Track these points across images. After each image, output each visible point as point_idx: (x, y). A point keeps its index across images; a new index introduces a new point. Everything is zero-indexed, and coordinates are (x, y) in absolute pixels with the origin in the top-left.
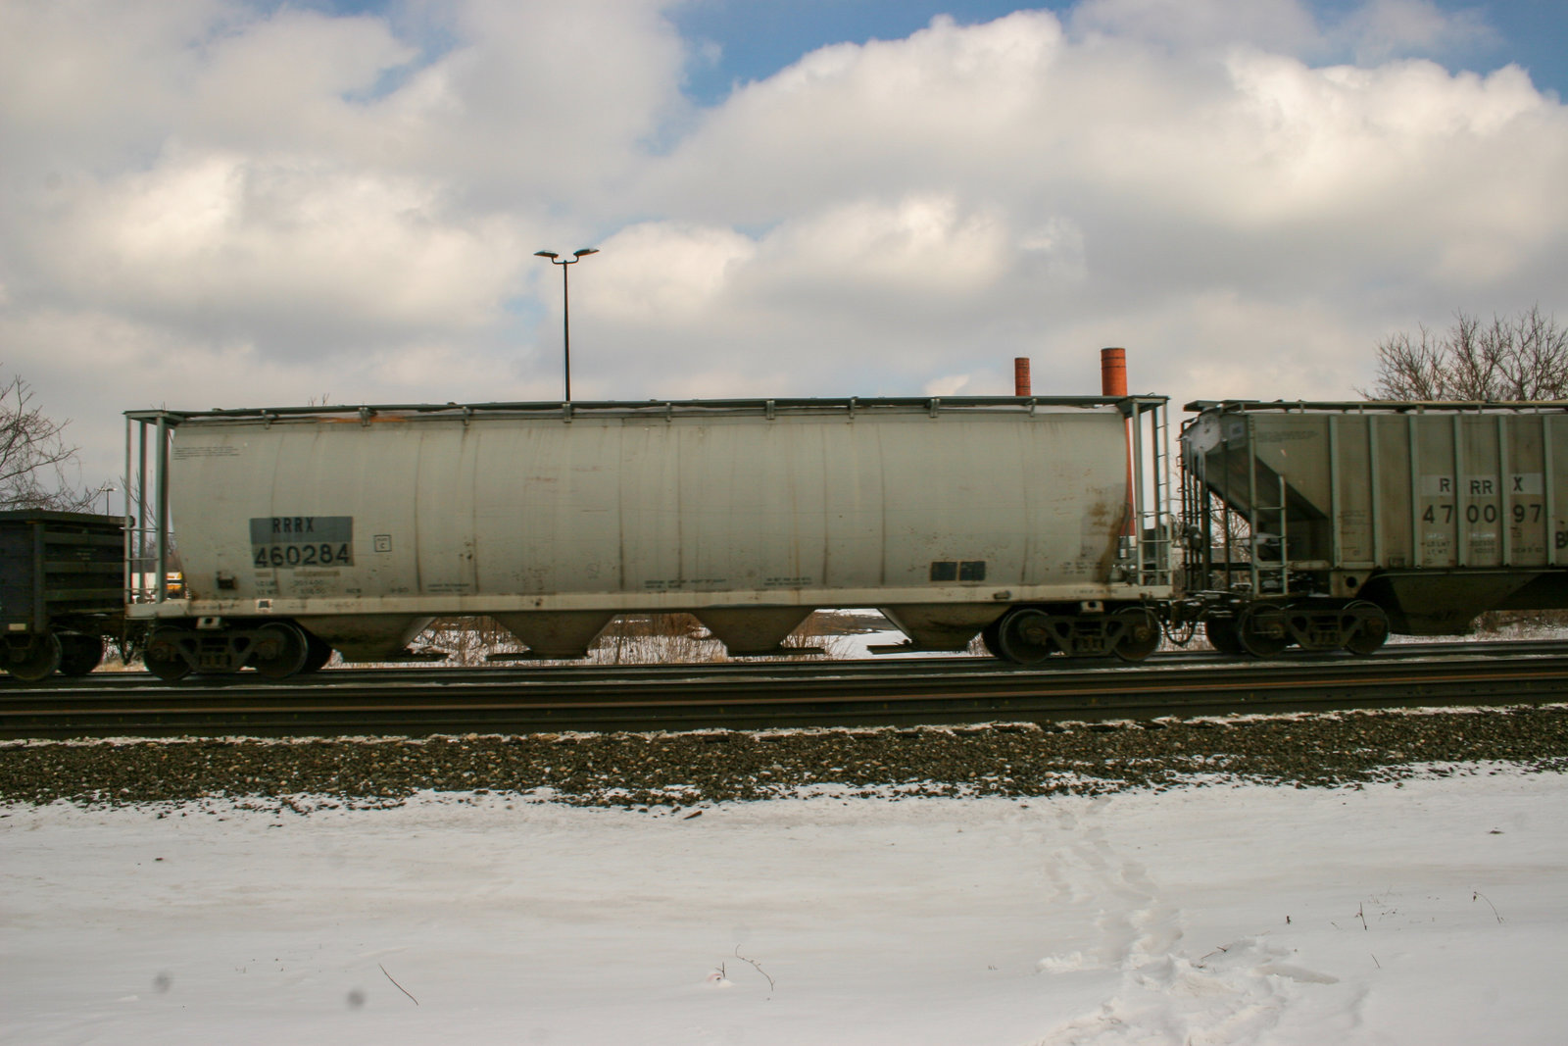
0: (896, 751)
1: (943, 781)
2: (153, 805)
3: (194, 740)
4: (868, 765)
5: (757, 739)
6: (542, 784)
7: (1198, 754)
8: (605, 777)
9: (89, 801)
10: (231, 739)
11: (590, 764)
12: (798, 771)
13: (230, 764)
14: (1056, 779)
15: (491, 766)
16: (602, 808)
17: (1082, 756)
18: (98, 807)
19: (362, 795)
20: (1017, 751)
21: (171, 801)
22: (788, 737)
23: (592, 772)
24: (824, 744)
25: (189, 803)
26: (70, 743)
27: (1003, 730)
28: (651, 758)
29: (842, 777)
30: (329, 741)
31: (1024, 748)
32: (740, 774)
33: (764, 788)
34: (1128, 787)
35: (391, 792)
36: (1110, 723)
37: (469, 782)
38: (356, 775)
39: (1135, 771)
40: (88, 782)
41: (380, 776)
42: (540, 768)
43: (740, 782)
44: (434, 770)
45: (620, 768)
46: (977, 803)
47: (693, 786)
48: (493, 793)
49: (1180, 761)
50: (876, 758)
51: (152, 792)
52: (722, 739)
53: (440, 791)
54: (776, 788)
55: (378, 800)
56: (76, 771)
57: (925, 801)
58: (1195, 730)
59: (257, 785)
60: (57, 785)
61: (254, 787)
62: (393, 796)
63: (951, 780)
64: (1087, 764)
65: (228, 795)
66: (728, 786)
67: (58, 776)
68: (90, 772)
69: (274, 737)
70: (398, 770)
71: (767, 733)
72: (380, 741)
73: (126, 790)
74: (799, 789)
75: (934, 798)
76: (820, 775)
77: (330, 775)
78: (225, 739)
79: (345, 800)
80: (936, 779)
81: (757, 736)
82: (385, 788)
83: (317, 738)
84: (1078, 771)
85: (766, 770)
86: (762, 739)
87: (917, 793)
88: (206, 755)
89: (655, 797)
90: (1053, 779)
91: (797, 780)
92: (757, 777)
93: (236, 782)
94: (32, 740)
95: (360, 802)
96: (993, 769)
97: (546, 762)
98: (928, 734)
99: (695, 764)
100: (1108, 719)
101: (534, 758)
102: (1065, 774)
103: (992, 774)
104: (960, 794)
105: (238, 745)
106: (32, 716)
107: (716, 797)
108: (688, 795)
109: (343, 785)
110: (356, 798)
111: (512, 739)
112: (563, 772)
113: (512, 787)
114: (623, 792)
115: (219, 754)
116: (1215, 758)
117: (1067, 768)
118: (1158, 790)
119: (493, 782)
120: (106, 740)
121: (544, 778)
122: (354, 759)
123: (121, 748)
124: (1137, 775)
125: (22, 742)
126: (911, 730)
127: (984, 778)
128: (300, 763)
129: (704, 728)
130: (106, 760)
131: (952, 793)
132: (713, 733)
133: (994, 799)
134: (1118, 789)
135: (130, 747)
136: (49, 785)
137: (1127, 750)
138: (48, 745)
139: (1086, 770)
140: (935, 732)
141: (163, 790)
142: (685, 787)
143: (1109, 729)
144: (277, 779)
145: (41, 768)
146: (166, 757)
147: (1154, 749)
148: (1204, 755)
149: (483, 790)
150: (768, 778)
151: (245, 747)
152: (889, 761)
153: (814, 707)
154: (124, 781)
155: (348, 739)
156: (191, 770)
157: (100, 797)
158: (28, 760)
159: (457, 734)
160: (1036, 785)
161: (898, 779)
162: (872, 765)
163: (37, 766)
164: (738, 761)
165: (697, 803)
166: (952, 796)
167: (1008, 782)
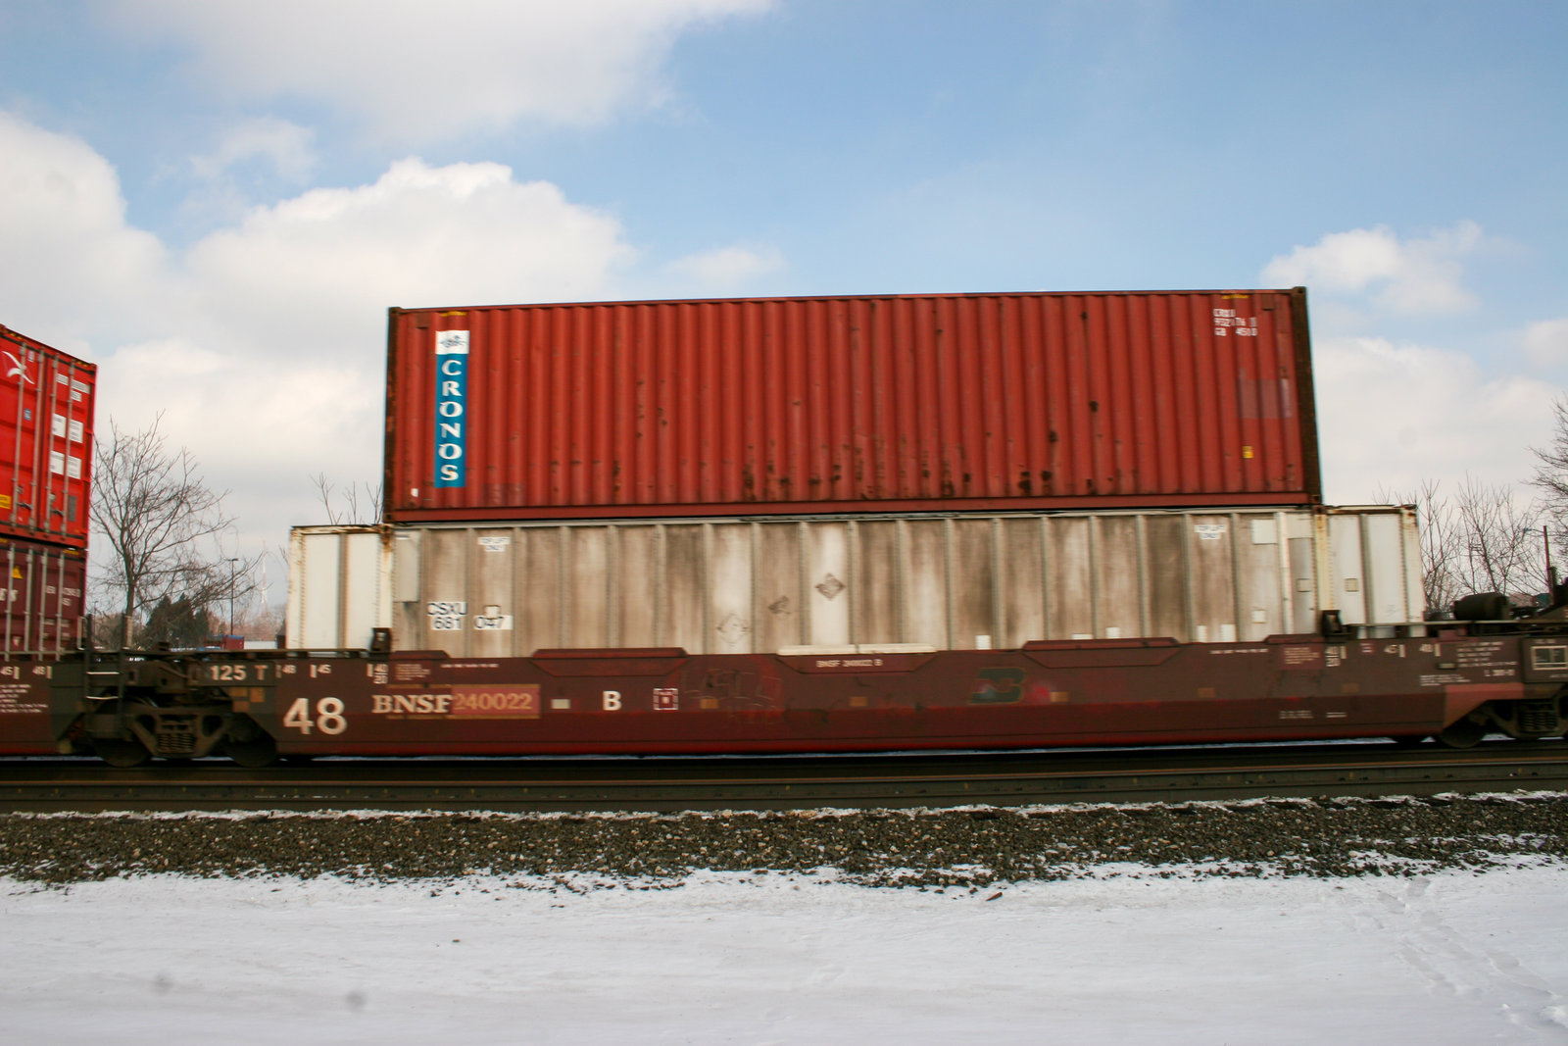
0: (1179, 828)
1: (1241, 859)
2: (422, 881)
3: (438, 814)
4: (1156, 843)
5: (1026, 816)
6: (821, 863)
7: (1502, 833)
8: (884, 856)
9: (354, 876)
10: (476, 814)
11: (865, 843)
12: (1086, 850)
13: (488, 841)
14: (1361, 858)
15: (761, 844)
16: (894, 889)
17: (1378, 834)
18: (365, 883)
19: (635, 875)
20: (1307, 828)
21: (438, 879)
22: (1057, 814)
23: (870, 851)
24: (1100, 822)
25: (457, 881)
26: (313, 815)
27: (1278, 805)
28: (927, 837)
29: (1132, 855)
30: (577, 817)
31: (1314, 825)
32: (1028, 854)
33: (1057, 868)
34: (1442, 868)
35: (666, 872)
36: (1390, 799)
37: (744, 861)
38: (623, 852)
39: (1442, 851)
40: (345, 856)
41: (647, 855)
42: (813, 846)
43: (1029, 862)
44: (702, 848)
45: (897, 847)
47: (981, 866)
48: (774, 873)
49: (1487, 841)
50: (1162, 835)
51: (416, 869)
52: (985, 816)
53: (716, 870)
54: (1070, 868)
55: (654, 880)
56: (332, 845)
58: (1486, 807)
59: (523, 863)
60: (317, 859)
61: (519, 865)
62: (668, 875)
63: (1248, 858)
64: (1388, 842)
65: (494, 872)
66: (1017, 865)
67: (314, 850)
68: (347, 845)
69: (519, 811)
70: (665, 848)
71: (1033, 809)
72: (629, 817)
73: (390, 867)
74: (1092, 868)
75: (1238, 878)
76: (1111, 853)
77: (595, 853)
78: (470, 813)
79: (619, 878)
80: (1235, 857)
81: (1023, 812)
82: (659, 868)
83: (565, 814)
84: (1380, 849)
85: (1051, 848)
86: (1031, 816)
87: (1219, 873)
88: (458, 831)
89: (946, 877)
90: (1357, 858)
91: (1086, 859)
92: (1046, 856)
93: (499, 860)
94: (276, 811)
95: (637, 882)
96: (1291, 848)
97: (817, 841)
98: (1204, 810)
99: (974, 843)
100: (1386, 796)
101: (804, 836)
102: (1368, 853)
103: (1292, 853)
104: (1265, 874)
105: (485, 819)
106: (260, 787)
107: (1011, 878)
108: (980, 876)
109: (612, 864)
110: (631, 878)
111: (769, 816)
112: (839, 852)
113: (791, 866)
114: (910, 872)
115: (477, 829)
116: (1523, 838)
117: (1370, 847)
118: (1476, 871)
119: (770, 862)
120: (349, 812)
121: (821, 857)
123: (363, 821)
124: (1447, 855)
125: (265, 813)
126: (1181, 806)
127: (1283, 857)
128: (561, 841)
129: (966, 805)
130: (360, 834)
131: (1256, 873)
132: (976, 809)
134: (1431, 870)
135: (376, 820)
136: (308, 858)
137: (1423, 828)
138: (293, 817)
139: (1390, 850)
140: (1208, 808)
141: (427, 866)
142: (973, 867)
143: (1393, 805)
144: (542, 857)
145: (296, 840)
146: (418, 832)
147: (1452, 827)
148: (1511, 834)
149: (762, 869)
150: (1057, 857)
151: (495, 822)
152: (1175, 839)
153: (1061, 782)
154: (384, 856)
155: (598, 815)
156: (450, 846)
157: (365, 872)
158: (280, 832)
159: (710, 811)
160: (1342, 865)
161: (1192, 858)
162: (1160, 843)
163: (292, 839)
164: (1018, 839)
165: (993, 884)
166: (1257, 877)
167: (1312, 862)
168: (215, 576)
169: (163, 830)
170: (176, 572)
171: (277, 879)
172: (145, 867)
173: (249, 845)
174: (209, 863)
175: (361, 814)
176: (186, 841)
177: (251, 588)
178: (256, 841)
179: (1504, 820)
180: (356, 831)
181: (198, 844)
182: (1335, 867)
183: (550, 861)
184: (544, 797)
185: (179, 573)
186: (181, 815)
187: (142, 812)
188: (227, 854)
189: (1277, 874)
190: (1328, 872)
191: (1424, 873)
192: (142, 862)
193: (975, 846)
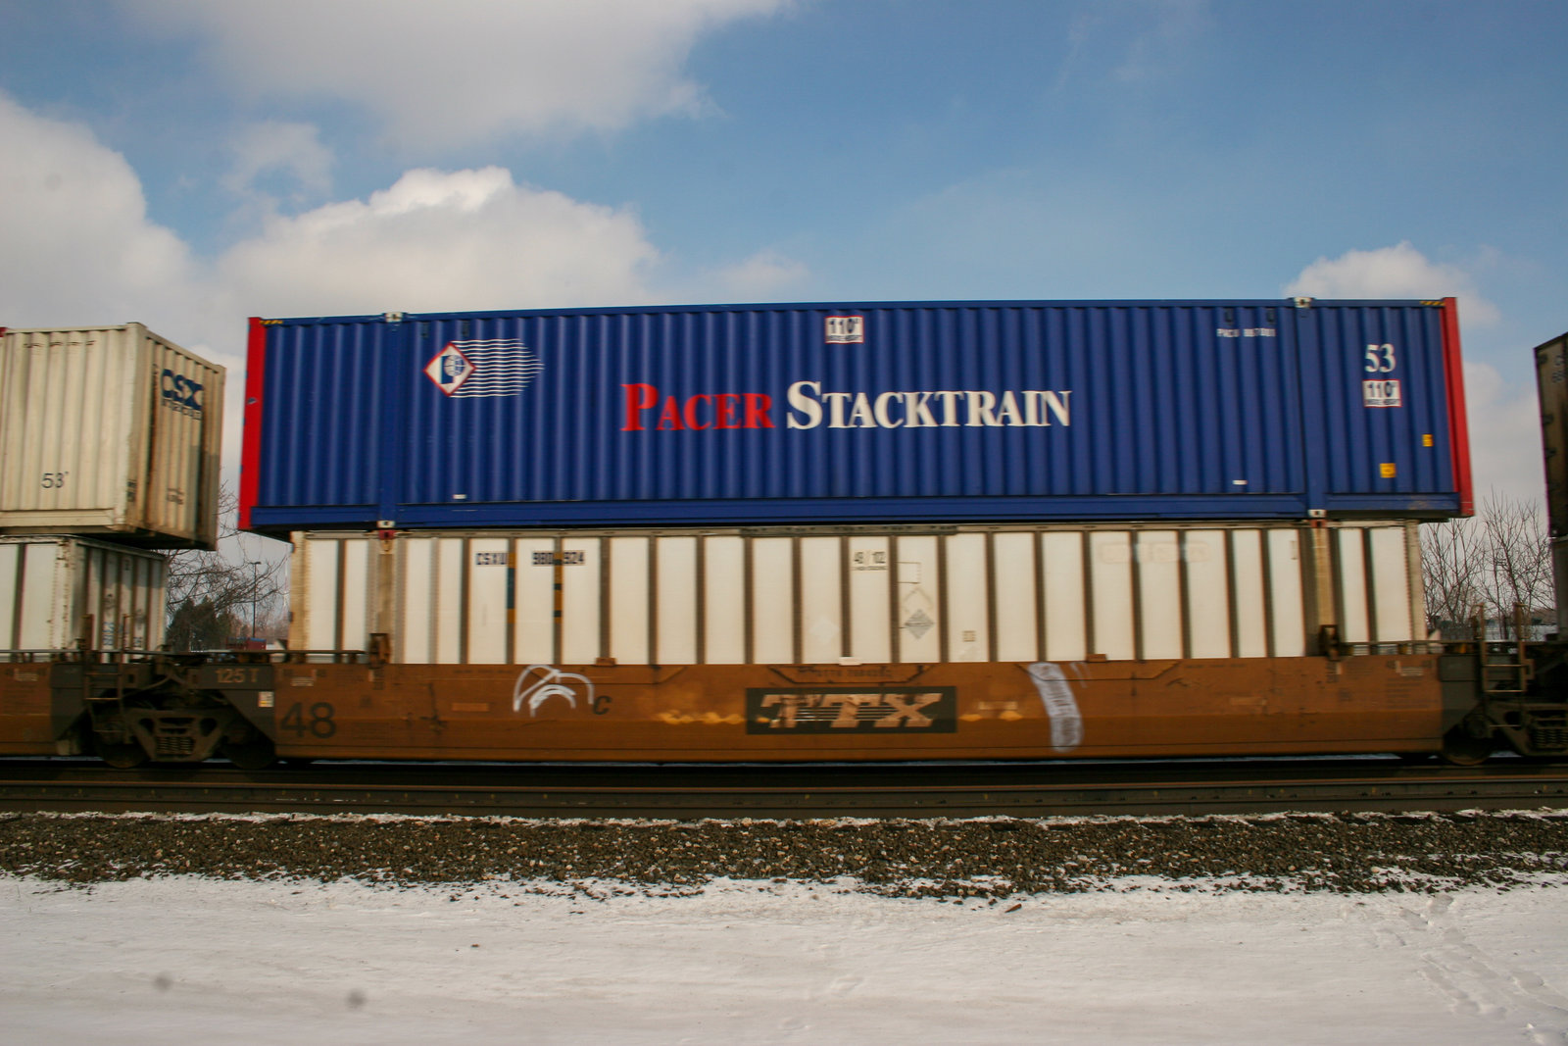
0: (1200, 842)
1: (1262, 874)
2: (442, 885)
3: (458, 819)
4: (1176, 857)
5: (1045, 828)
6: (840, 873)
7: (1526, 850)
8: (903, 866)
9: (375, 880)
10: (496, 819)
11: (884, 853)
12: (1106, 863)
13: (507, 846)
14: (1383, 874)
15: (780, 853)
16: (913, 900)
17: (1401, 851)
18: (384, 887)
19: (654, 881)
20: (1328, 843)
21: (458, 883)
22: (1077, 826)
23: (889, 861)
24: (1120, 834)
25: (476, 886)
26: (333, 818)
27: (1299, 819)
28: (946, 847)
29: (1153, 868)
30: (597, 823)
31: (1336, 841)
32: (1048, 866)
33: (1076, 880)
34: (1465, 885)
35: (685, 879)
36: (1413, 815)
37: (763, 870)
38: (642, 859)
39: (1466, 868)
40: (366, 860)
41: (667, 862)
42: (832, 856)
43: (1048, 874)
44: (722, 856)
45: (916, 857)
46: (1309, 899)
47: (1001, 877)
48: (793, 882)
49: (1511, 858)
50: (1182, 849)
51: (435, 873)
52: (1005, 827)
53: (735, 878)
54: (1089, 881)
55: (673, 887)
56: (352, 849)
57: (1250, 896)
58: (1511, 824)
59: (543, 869)
60: (337, 862)
61: (538, 871)
62: (687, 883)
63: (1270, 872)
64: (1410, 859)
65: (514, 878)
66: (1037, 877)
67: (335, 853)
68: (368, 849)
69: (538, 817)
70: (684, 856)
71: (1052, 821)
72: (649, 824)
73: (410, 871)
74: (1112, 881)
75: (1259, 893)
76: (1131, 866)
77: (614, 859)
78: (490, 819)
79: (638, 886)
80: (1255, 873)
81: (1044, 824)
82: (678, 875)
83: (584, 820)
84: (1403, 866)
85: (1071, 860)
86: (1051, 827)
87: (1240, 887)
88: (477, 836)
89: (965, 889)
90: (1380, 874)
91: (1108, 871)
92: (1065, 868)
93: (519, 865)
94: (297, 814)
95: (656, 890)
96: (1312, 863)
97: (836, 850)
98: (1225, 824)
99: (994, 854)
100: (1409, 812)
101: (823, 845)
102: (1390, 869)
103: (1314, 868)
104: (1286, 889)
105: (505, 825)
106: (282, 789)
107: (1030, 890)
108: (1000, 887)
109: (631, 871)
110: (650, 885)
111: (788, 825)
112: (858, 861)
113: (810, 875)
114: (929, 883)
115: (498, 835)
117: (1392, 863)
118: (1500, 889)
119: (789, 871)
120: (369, 816)
121: (840, 866)
122: (633, 844)
123: (383, 825)
124: (1470, 873)
125: (286, 816)
126: (1202, 820)
127: (1304, 872)
128: (580, 847)
130: (380, 837)
131: (1277, 887)
132: (996, 820)
133: (1325, 895)
134: (1455, 887)
135: (397, 824)
136: (329, 861)
137: (1447, 845)
138: (314, 821)
139: (1412, 866)
140: (1229, 822)
141: (447, 871)
142: (992, 878)
143: (1415, 821)
144: (561, 863)
145: (317, 844)
146: (438, 836)
147: (1476, 844)
148: (1535, 852)
149: (780, 878)
150: (1076, 869)
151: (514, 828)
152: (1196, 852)
153: (1081, 794)
154: (404, 860)
155: (617, 822)
156: (469, 851)
157: (385, 876)
158: (301, 835)
159: (730, 818)
160: (1364, 880)
161: (1213, 871)
162: (1181, 857)
163: (312, 842)
164: (1037, 851)
165: (1012, 895)
166: (1278, 891)
167: (1333, 877)
168: (238, 580)
169: (185, 832)
170: (200, 574)
171: (297, 882)
172: (167, 868)
173: (271, 847)
174: (231, 865)
175: (382, 818)
176: (207, 843)
177: (273, 591)
178: (277, 843)
179: (1530, 838)
180: (376, 835)
181: (221, 845)
182: (1357, 883)
183: (569, 867)
184: (564, 803)
185: (203, 576)
186: (203, 817)
187: (165, 813)
188: (248, 856)
189: (1298, 889)
190: (1349, 887)
191: (1447, 890)
192: (165, 863)
193: (994, 857)
